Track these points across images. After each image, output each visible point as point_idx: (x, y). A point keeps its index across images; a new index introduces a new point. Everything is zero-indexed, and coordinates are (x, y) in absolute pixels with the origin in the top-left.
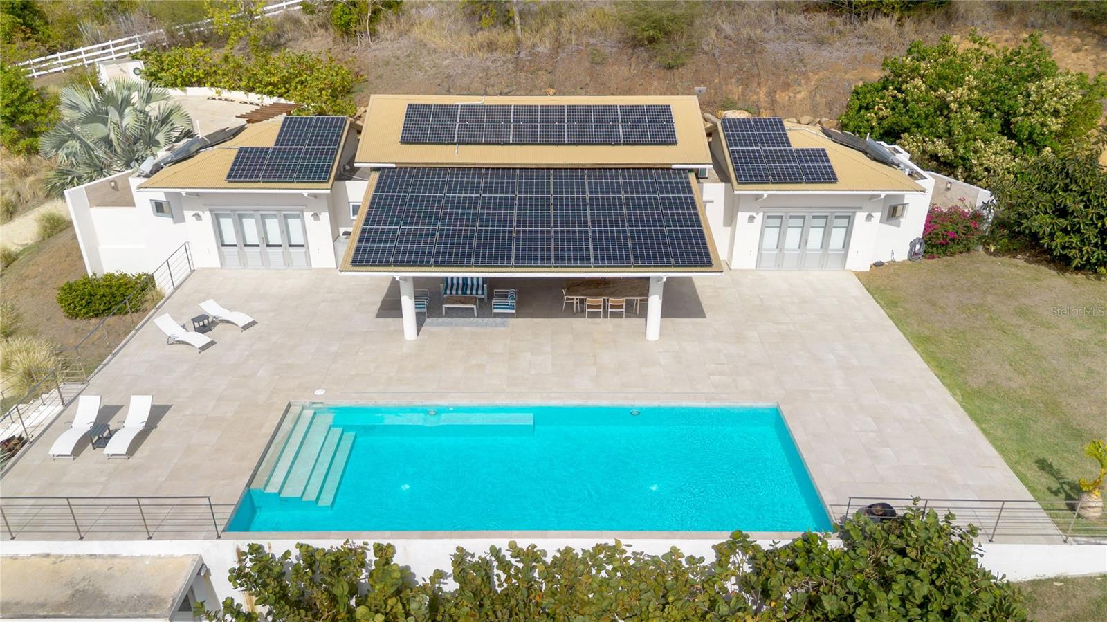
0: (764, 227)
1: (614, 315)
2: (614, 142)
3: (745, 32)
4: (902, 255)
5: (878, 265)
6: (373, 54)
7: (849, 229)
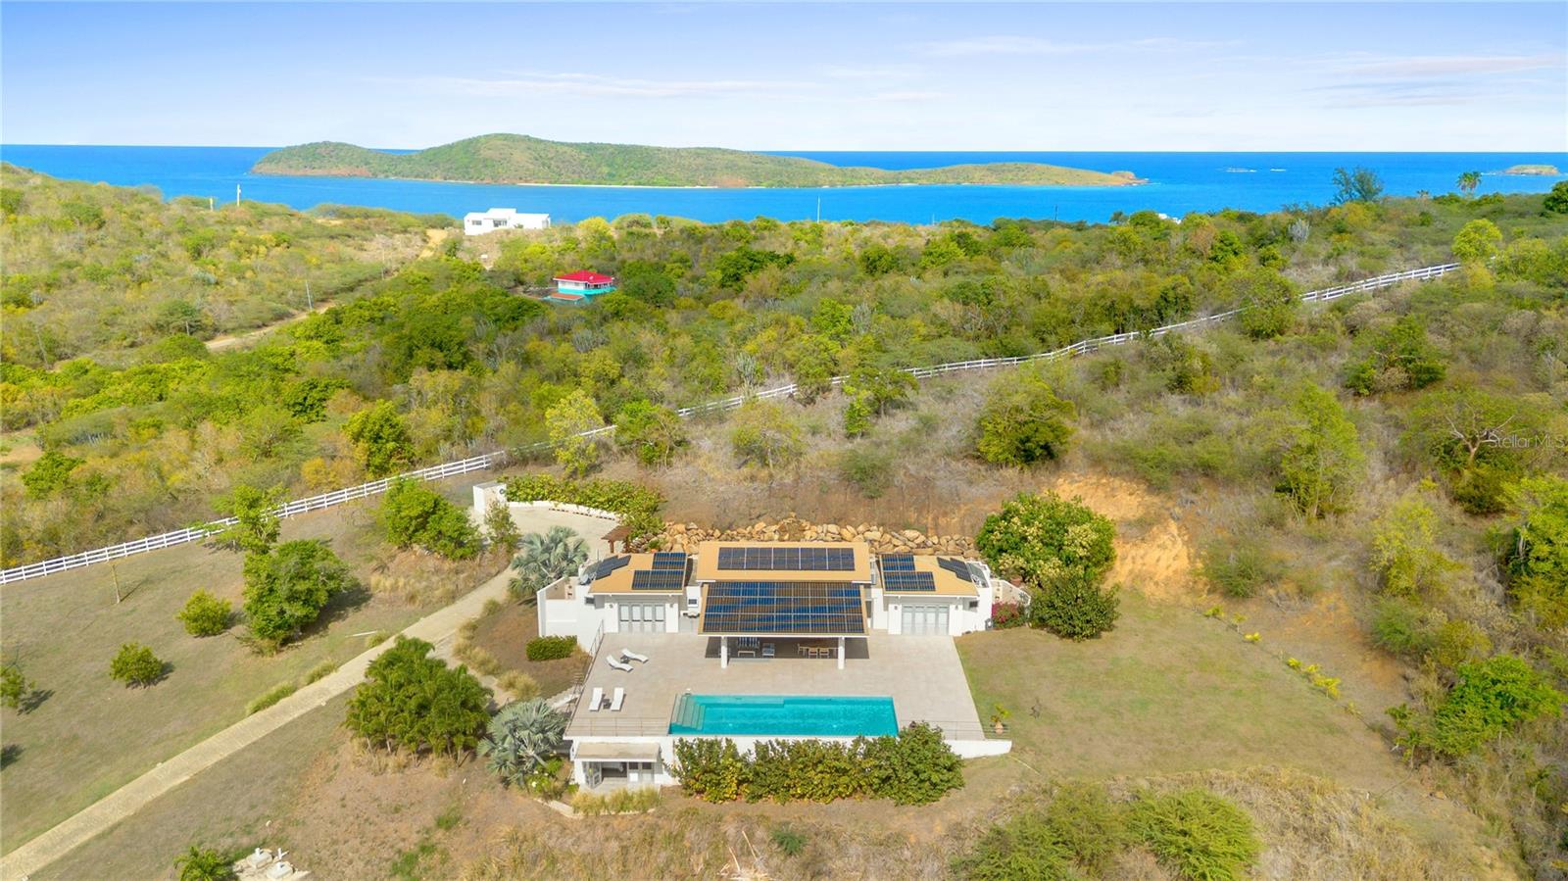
0: (903, 612)
1: (823, 657)
2: (823, 568)
3: (923, 473)
4: (982, 628)
5: (968, 633)
6: (667, 479)
7: (948, 613)
